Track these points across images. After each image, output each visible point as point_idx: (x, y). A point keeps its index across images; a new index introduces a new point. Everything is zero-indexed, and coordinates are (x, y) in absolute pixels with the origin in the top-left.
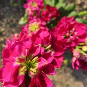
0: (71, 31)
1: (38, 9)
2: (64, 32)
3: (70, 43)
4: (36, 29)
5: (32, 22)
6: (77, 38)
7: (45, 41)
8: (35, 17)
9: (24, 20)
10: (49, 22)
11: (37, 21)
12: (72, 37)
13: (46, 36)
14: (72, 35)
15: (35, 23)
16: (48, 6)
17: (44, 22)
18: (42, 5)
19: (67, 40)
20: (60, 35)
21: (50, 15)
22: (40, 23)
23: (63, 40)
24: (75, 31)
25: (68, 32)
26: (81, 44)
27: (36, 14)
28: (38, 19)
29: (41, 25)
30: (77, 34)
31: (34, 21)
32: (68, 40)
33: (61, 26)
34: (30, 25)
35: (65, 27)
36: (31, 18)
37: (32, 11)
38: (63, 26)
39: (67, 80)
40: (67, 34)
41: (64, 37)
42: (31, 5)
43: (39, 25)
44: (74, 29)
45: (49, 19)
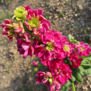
0: (62, 73)
1: (79, 52)
2: (61, 68)
3: (54, 71)
4: (65, 49)
5: (70, 47)
6: (57, 77)
7: (58, 55)
8: (73, 49)
9: (72, 39)
10: (68, 59)
11: (70, 51)
12: (58, 73)
13: (61, 56)
14: (59, 73)
15: (69, 49)
16: (81, 60)
17: (70, 55)
18: (82, 55)
19: (56, 69)
20: (60, 65)
21: (74, 60)
22: (69, 52)
23: (56, 67)
24: (62, 76)
25: (62, 71)
26: (53, 78)
27: (75, 50)
28: (72, 51)
29: (68, 53)
30: (60, 77)
31: (70, 49)
32: (56, 71)
33: (66, 67)
34: (68, 46)
35: (65, 69)
36: (73, 46)
37: (78, 47)
38: (66, 68)
39: (13, 72)
40: (60, 70)
41: (58, 68)
42: (83, 47)
43: (68, 52)
44: (63, 75)
45: (71, 59)
